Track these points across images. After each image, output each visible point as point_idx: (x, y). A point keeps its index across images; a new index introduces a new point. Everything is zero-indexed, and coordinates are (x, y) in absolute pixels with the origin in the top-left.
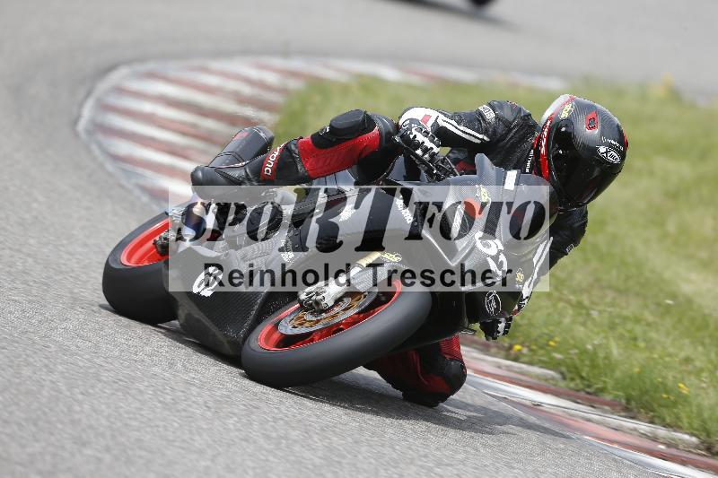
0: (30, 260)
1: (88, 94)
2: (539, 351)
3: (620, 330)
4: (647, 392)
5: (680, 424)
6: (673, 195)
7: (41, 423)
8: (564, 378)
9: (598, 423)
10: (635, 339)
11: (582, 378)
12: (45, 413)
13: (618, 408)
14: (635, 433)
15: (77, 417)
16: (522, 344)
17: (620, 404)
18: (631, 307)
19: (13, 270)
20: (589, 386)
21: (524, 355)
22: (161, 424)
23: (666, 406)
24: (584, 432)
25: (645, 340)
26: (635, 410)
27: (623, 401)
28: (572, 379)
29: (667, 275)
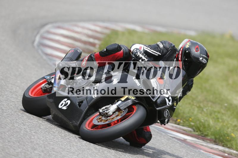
0: (18, 88)
1: (38, 33)
2: (186, 122)
3: (213, 115)
4: (222, 136)
5: (233, 147)
6: (231, 71)
7: (21, 142)
8: (194, 131)
9: (205, 146)
10: (218, 118)
11: (200, 131)
12: (22, 139)
13: (212, 141)
14: (218, 150)
15: (33, 140)
16: (181, 119)
17: (213, 140)
18: (217, 108)
19: (12, 91)
20: (203, 134)
21: (181, 123)
22: (60, 143)
23: (228, 141)
24: (201, 149)
25: (221, 119)
26: (218, 142)
27: (214, 139)
28: (197, 132)
29: (229, 97)
